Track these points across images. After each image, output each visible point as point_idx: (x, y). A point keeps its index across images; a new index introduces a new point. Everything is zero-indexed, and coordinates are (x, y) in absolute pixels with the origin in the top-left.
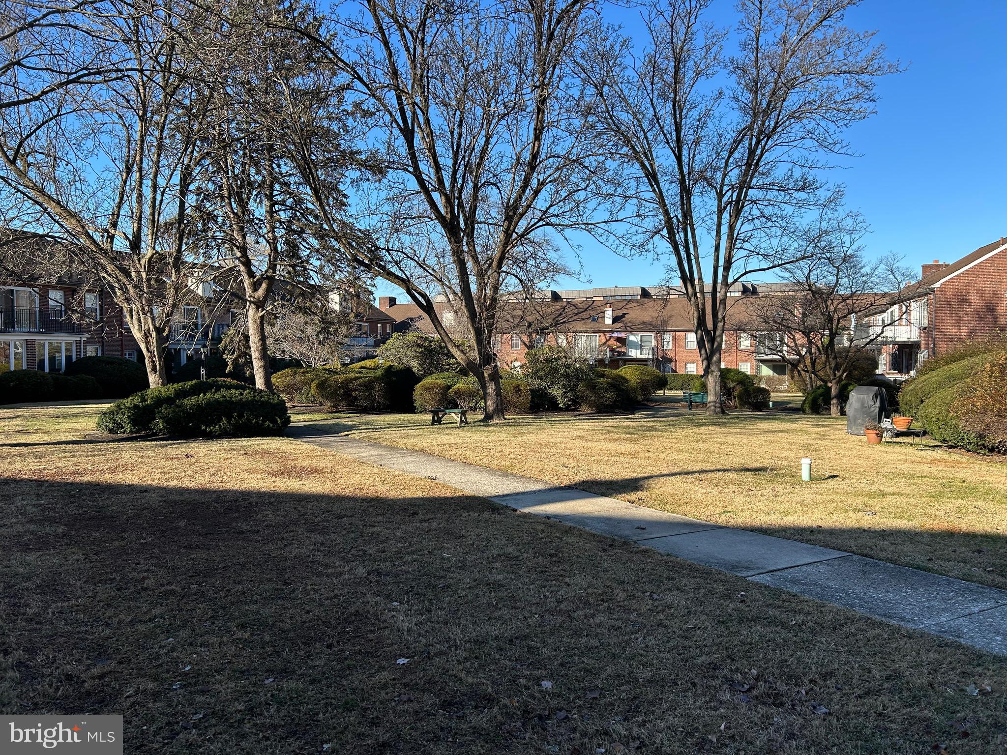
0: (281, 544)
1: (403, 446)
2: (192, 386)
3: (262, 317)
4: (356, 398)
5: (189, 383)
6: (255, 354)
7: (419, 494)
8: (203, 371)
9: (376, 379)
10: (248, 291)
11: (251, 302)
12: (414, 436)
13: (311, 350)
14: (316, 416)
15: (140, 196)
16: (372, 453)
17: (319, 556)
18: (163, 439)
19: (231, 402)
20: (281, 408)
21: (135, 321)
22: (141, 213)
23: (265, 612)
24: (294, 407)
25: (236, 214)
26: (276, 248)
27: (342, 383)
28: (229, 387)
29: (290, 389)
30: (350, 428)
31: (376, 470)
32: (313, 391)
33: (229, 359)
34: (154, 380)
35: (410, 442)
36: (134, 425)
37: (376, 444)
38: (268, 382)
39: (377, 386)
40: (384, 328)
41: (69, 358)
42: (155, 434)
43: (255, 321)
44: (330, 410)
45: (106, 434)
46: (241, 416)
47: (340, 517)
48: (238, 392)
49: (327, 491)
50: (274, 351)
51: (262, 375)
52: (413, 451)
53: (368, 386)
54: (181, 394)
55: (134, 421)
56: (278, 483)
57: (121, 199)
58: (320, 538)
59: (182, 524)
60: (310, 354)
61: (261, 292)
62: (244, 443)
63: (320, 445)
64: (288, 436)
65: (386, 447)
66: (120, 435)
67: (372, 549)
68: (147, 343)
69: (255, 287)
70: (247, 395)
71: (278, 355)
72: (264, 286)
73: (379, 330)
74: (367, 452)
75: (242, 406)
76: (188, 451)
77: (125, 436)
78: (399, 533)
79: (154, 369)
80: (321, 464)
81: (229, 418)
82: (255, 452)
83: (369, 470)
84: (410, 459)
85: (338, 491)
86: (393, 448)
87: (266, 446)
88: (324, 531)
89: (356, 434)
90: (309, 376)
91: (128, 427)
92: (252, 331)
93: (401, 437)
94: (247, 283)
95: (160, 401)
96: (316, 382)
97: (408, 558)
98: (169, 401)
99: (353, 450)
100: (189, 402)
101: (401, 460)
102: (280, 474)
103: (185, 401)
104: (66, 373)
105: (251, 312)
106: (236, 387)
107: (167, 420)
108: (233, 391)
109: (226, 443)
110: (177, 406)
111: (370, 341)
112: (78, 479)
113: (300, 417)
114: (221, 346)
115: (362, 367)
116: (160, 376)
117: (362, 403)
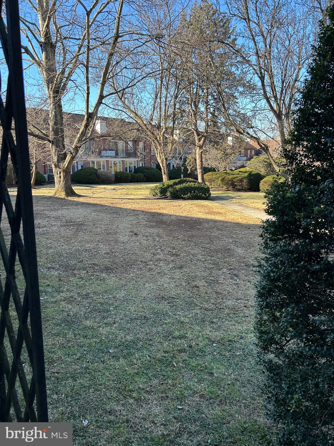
0: (210, 232)
1: (251, 206)
2: (179, 181)
3: (202, 152)
4: (236, 185)
5: (178, 180)
6: (198, 167)
7: (252, 223)
8: (182, 176)
9: (245, 177)
10: (197, 142)
11: (198, 146)
12: (256, 203)
13: (219, 164)
14: (220, 192)
15: (160, 108)
16: (239, 208)
17: (220, 236)
18: (169, 199)
19: (191, 188)
20: (207, 190)
21: (159, 155)
22: (161, 115)
23: (207, 246)
24: (212, 188)
25: (193, 110)
26: (208, 124)
27: (231, 179)
28: (191, 182)
29: (211, 181)
30: (233, 198)
31: (239, 214)
32: (219, 182)
33: (189, 168)
34: (165, 177)
35: (254, 205)
36: (161, 194)
37: (241, 205)
38: (203, 178)
39: (245, 180)
40: (251, 152)
41: (135, 167)
42: (167, 197)
43: (199, 154)
44: (226, 190)
45: (152, 196)
46: (194, 192)
47: (226, 227)
48: (194, 183)
49: (223, 220)
50: (205, 165)
51: (201, 175)
52: (254, 208)
53: (241, 180)
54: (176, 184)
55: (161, 193)
56: (208, 216)
57: (154, 109)
58: (220, 232)
59: (183, 225)
60: (219, 165)
61: (201, 142)
62: (196, 202)
63: (221, 204)
64: (210, 200)
65: (245, 206)
66: (157, 197)
67: (234, 236)
68: (163, 164)
69: (199, 140)
70: (197, 185)
71: (207, 166)
72: (203, 139)
73: (249, 153)
74: (237, 208)
75: (195, 188)
76: (179, 204)
77: (158, 197)
78: (243, 233)
79: (165, 173)
80: (221, 211)
81: (191, 193)
82: (200, 206)
83: (237, 214)
84: (252, 211)
85: (226, 220)
86: (247, 207)
87: (203, 204)
88: (221, 230)
89: (234, 201)
90: (218, 175)
91: (159, 195)
92: (198, 157)
93: (251, 203)
94: (196, 138)
95: (169, 186)
96: (221, 178)
97: (245, 239)
98: (171, 186)
99: (232, 207)
100: (178, 187)
101: (249, 212)
102: (208, 213)
103: (177, 186)
104: (134, 172)
105: (197, 150)
106: (193, 182)
107: (171, 193)
108: (192, 183)
109: (190, 202)
110: (174, 188)
111: (245, 158)
112: (151, 211)
113: (214, 192)
114: (186, 163)
115: (240, 172)
116: (167, 176)
117: (238, 187)
